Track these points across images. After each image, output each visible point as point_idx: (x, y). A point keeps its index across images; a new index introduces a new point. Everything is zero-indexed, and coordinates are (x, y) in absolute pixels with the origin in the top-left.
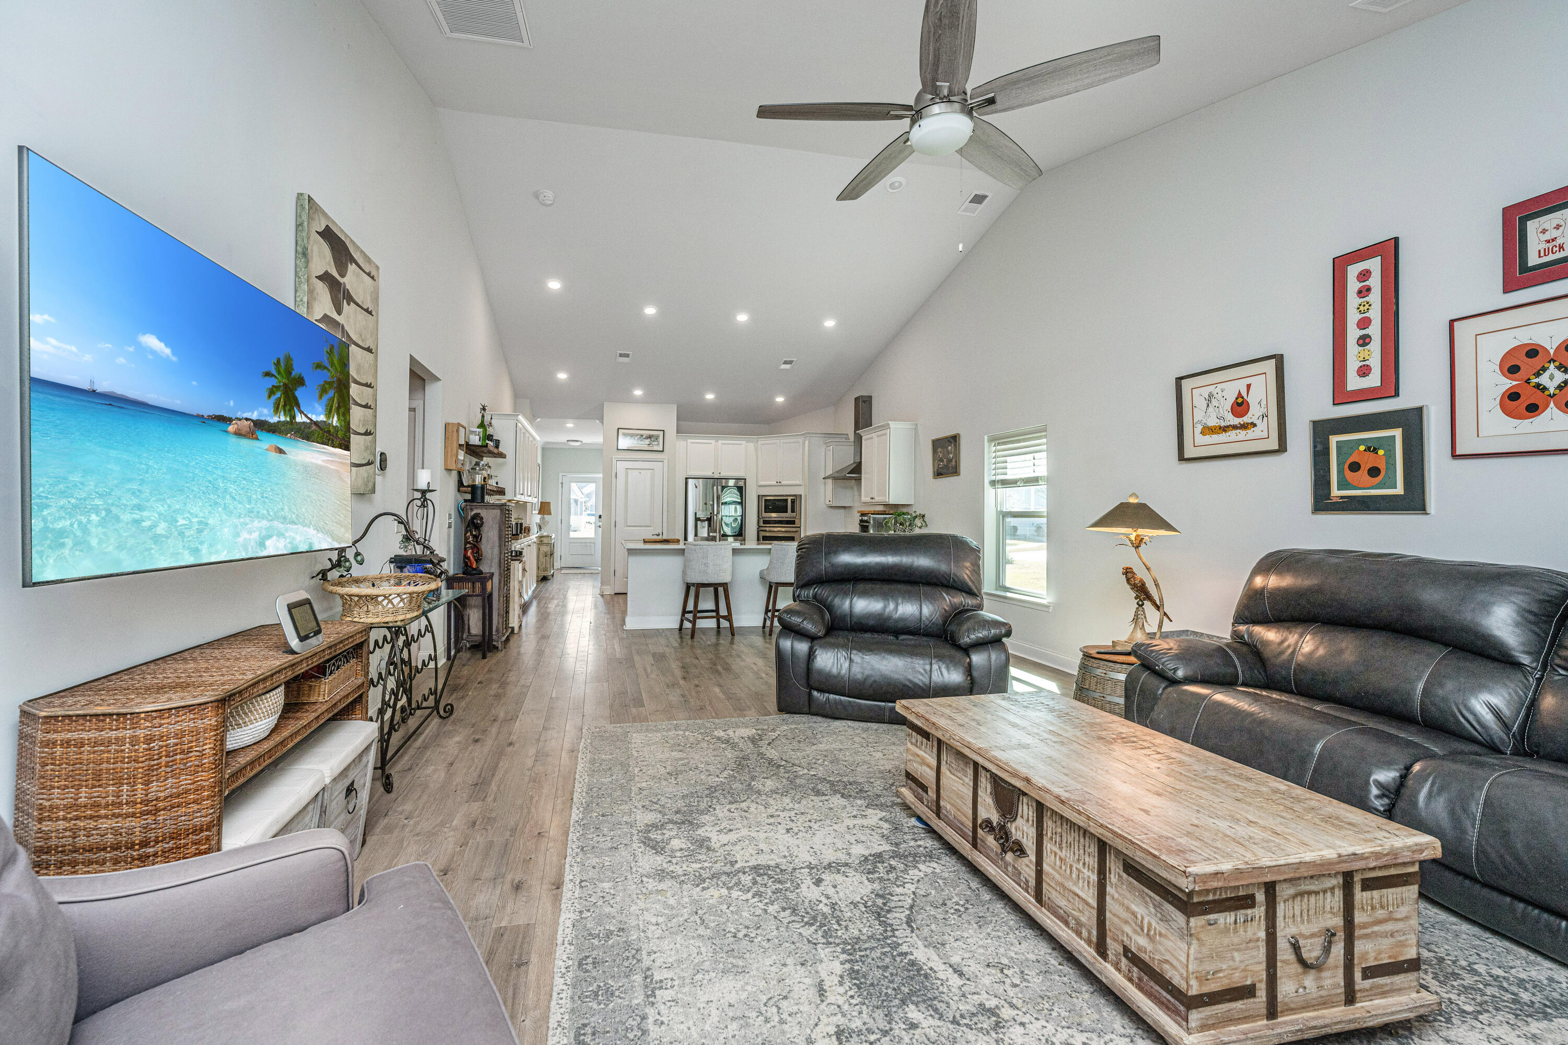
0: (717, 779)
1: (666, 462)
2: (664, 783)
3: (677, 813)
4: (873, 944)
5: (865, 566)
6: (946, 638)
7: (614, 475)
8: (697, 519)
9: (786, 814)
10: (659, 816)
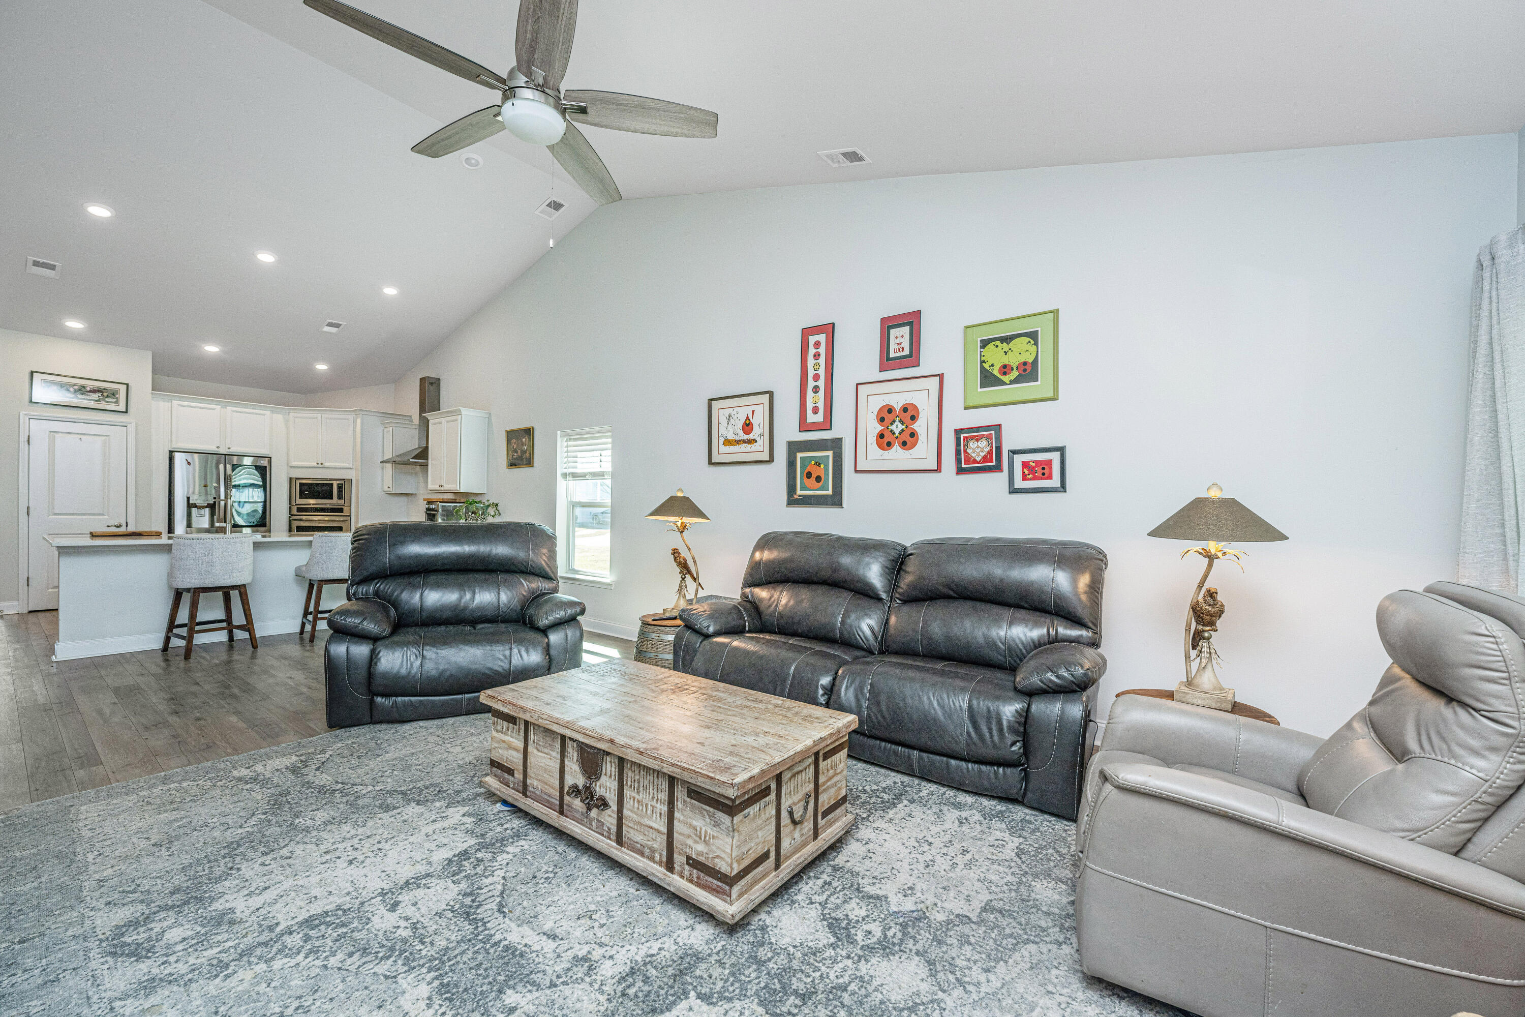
0: (240, 831)
1: (132, 428)
2: (147, 860)
3: (173, 893)
4: (464, 946)
5: (437, 557)
6: (524, 623)
7: (23, 438)
8: (190, 506)
9: (347, 844)
10: (141, 907)
